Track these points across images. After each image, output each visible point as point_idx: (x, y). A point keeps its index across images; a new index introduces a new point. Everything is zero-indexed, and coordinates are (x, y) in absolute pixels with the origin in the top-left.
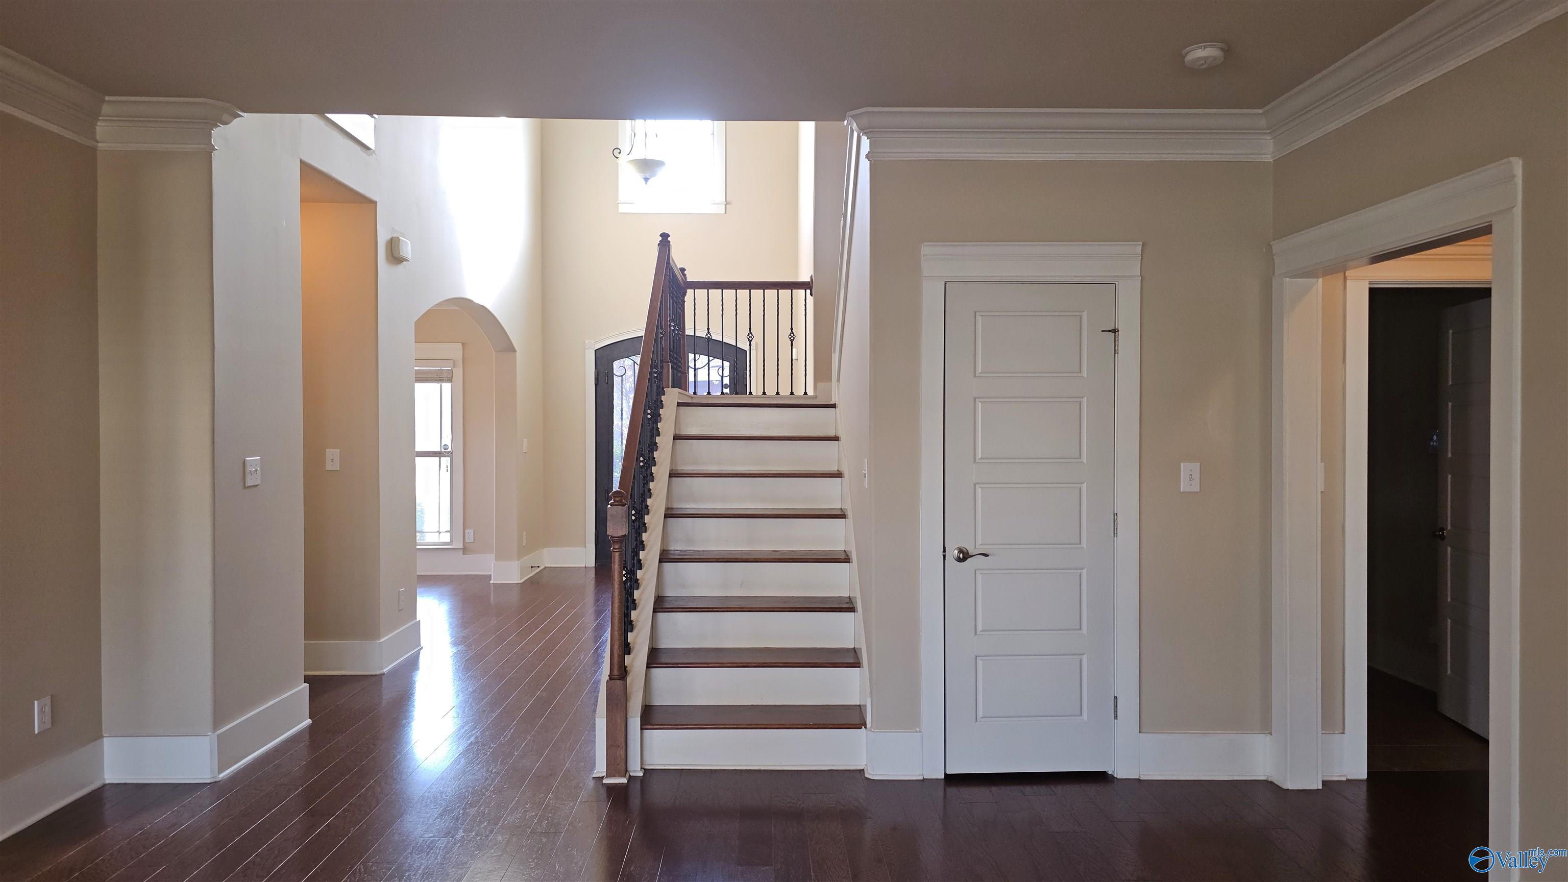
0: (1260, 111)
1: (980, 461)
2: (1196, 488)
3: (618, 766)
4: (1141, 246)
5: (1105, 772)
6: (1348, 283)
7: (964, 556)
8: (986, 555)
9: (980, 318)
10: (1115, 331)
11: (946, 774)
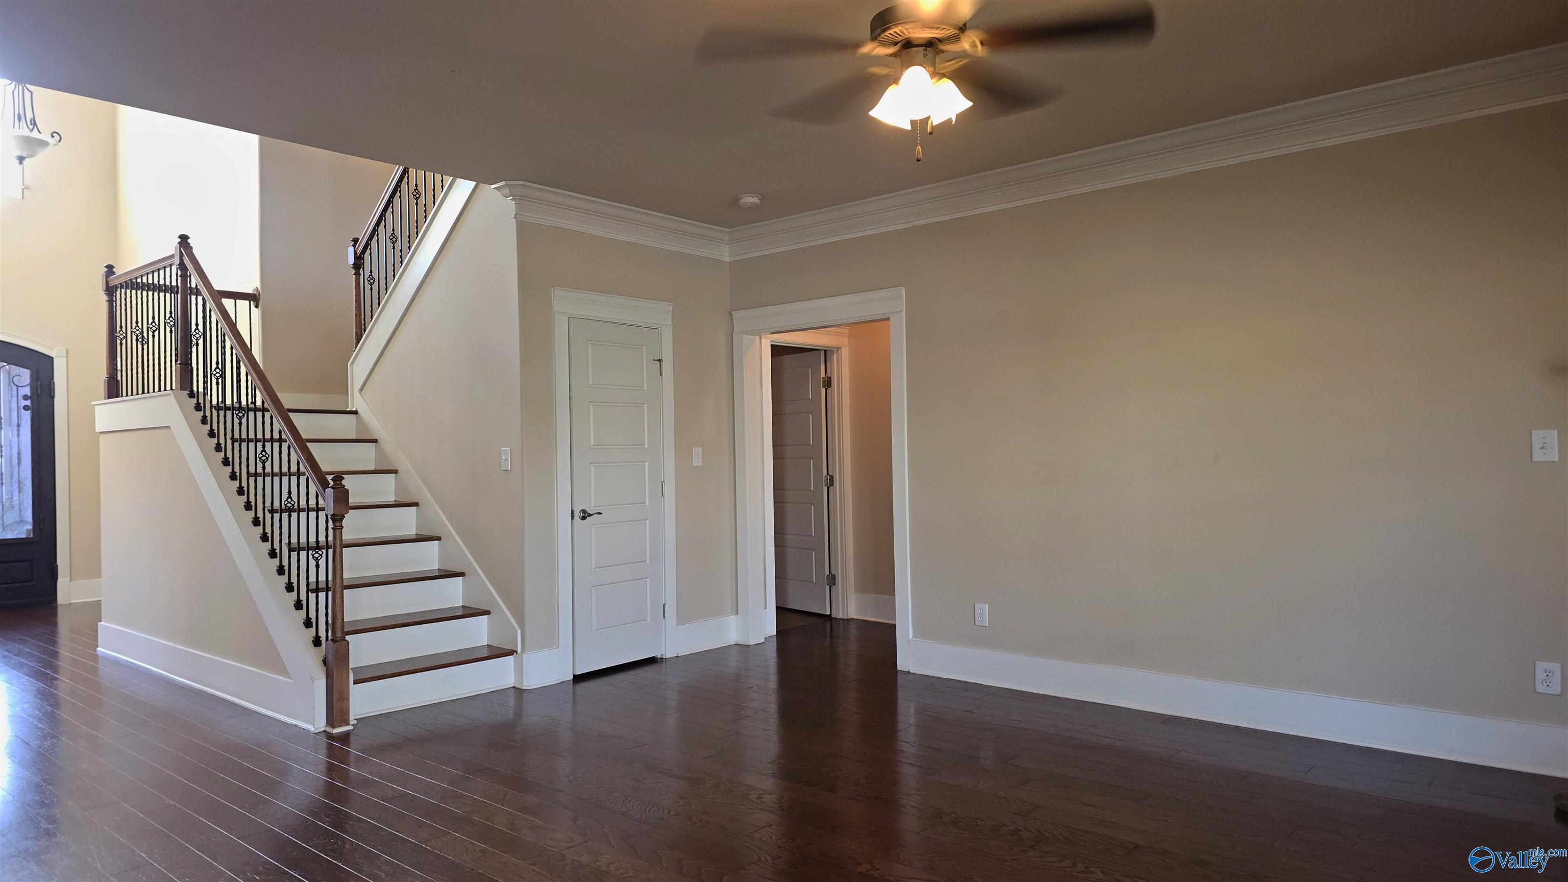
0: (728, 230)
1: (593, 447)
2: (700, 464)
3: (344, 716)
4: (672, 306)
5: (654, 657)
6: (762, 340)
7: (585, 515)
8: (600, 514)
9: (590, 345)
10: (660, 361)
11: (574, 675)
